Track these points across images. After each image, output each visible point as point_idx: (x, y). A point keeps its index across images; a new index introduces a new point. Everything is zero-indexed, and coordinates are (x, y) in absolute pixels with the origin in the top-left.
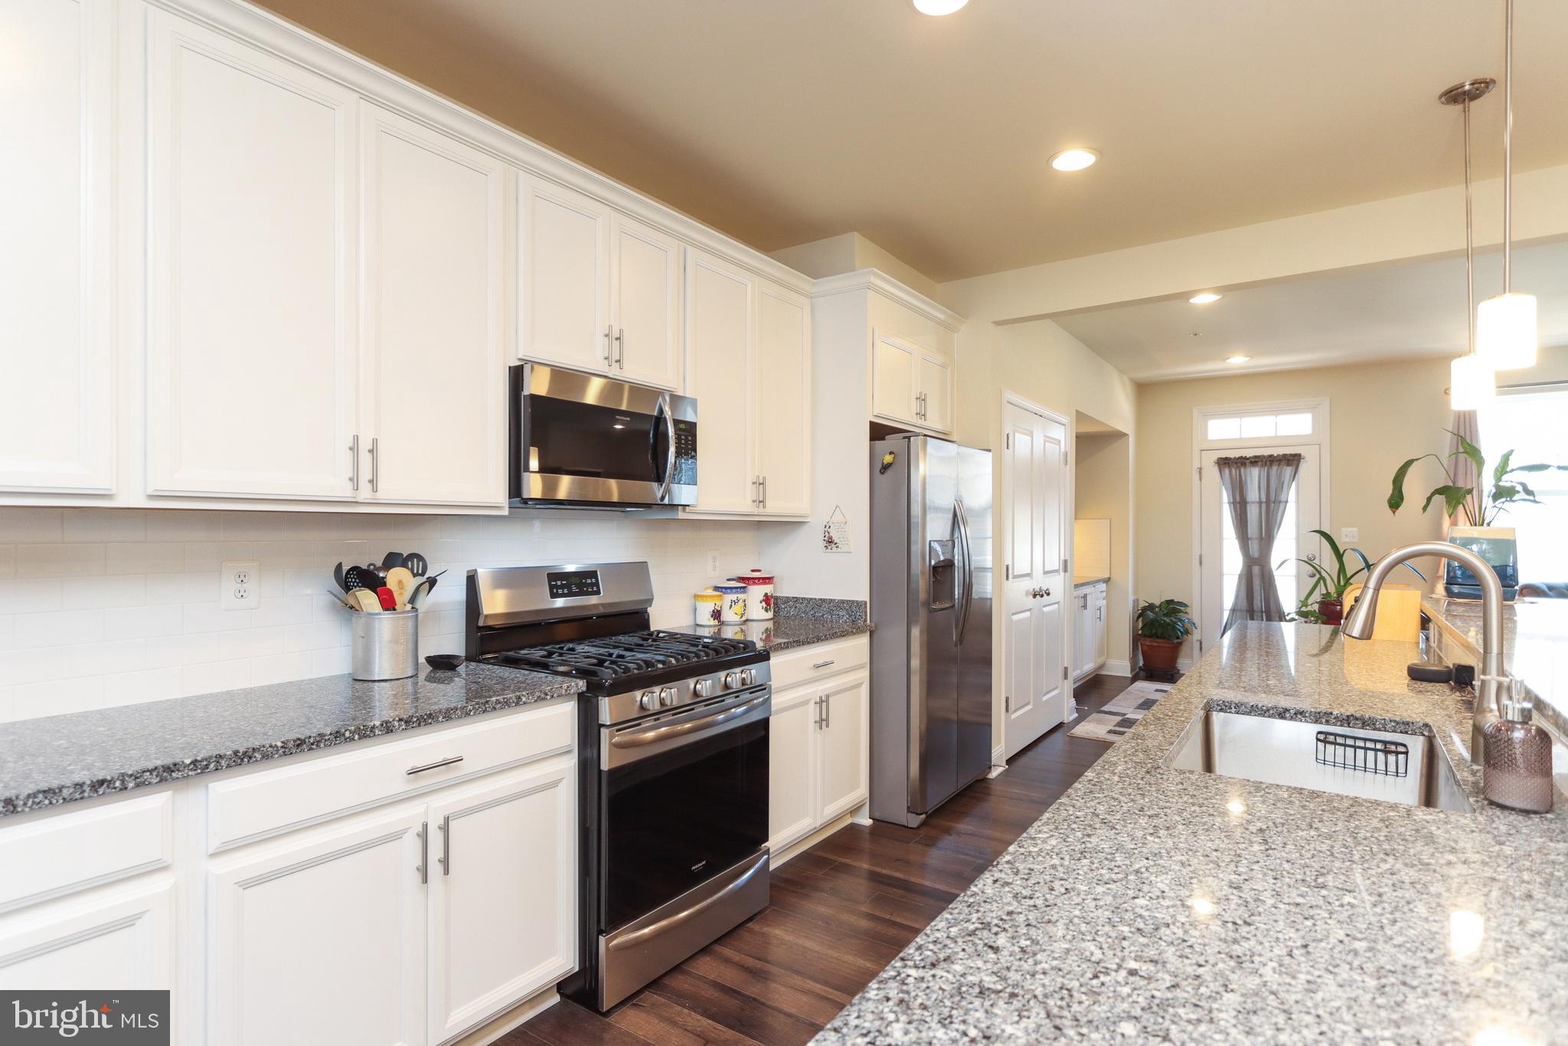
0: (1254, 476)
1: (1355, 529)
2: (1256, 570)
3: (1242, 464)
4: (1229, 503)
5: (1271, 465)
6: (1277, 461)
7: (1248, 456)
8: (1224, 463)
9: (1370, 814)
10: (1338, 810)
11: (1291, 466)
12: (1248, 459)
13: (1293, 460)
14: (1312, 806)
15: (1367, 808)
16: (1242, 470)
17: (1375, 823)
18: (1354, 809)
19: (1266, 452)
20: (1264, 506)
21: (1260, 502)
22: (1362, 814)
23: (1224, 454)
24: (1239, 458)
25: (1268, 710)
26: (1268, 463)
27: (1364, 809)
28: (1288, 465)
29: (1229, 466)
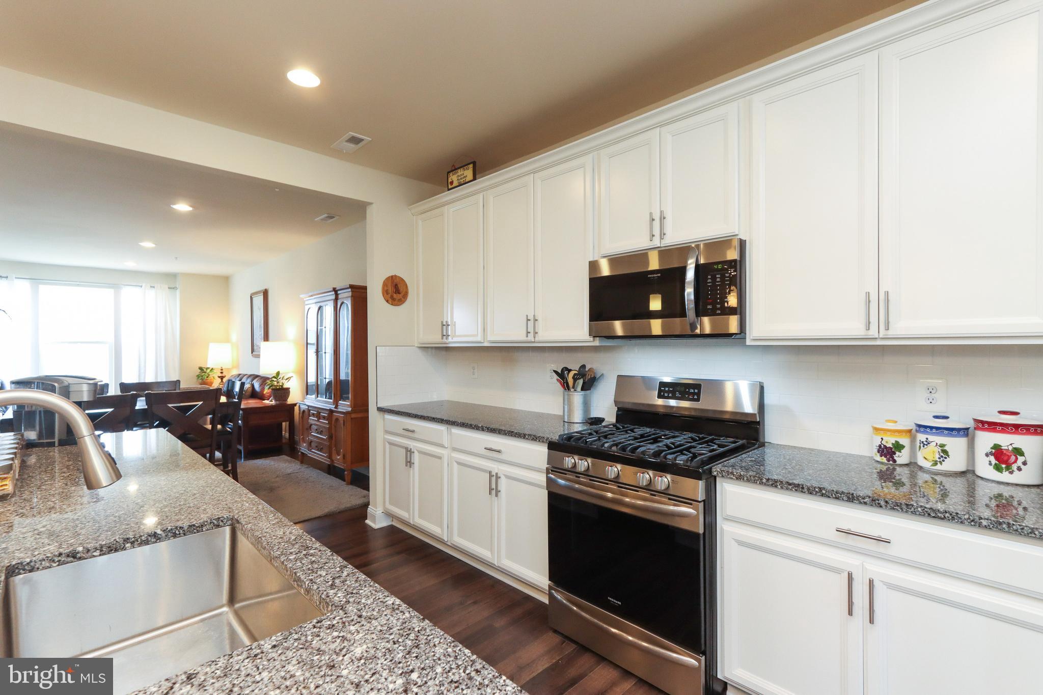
9: (87, 535)
10: (107, 531)
14: (124, 527)
15: (89, 539)
17: (83, 532)
18: (97, 534)
22: (91, 534)
27: (91, 537)
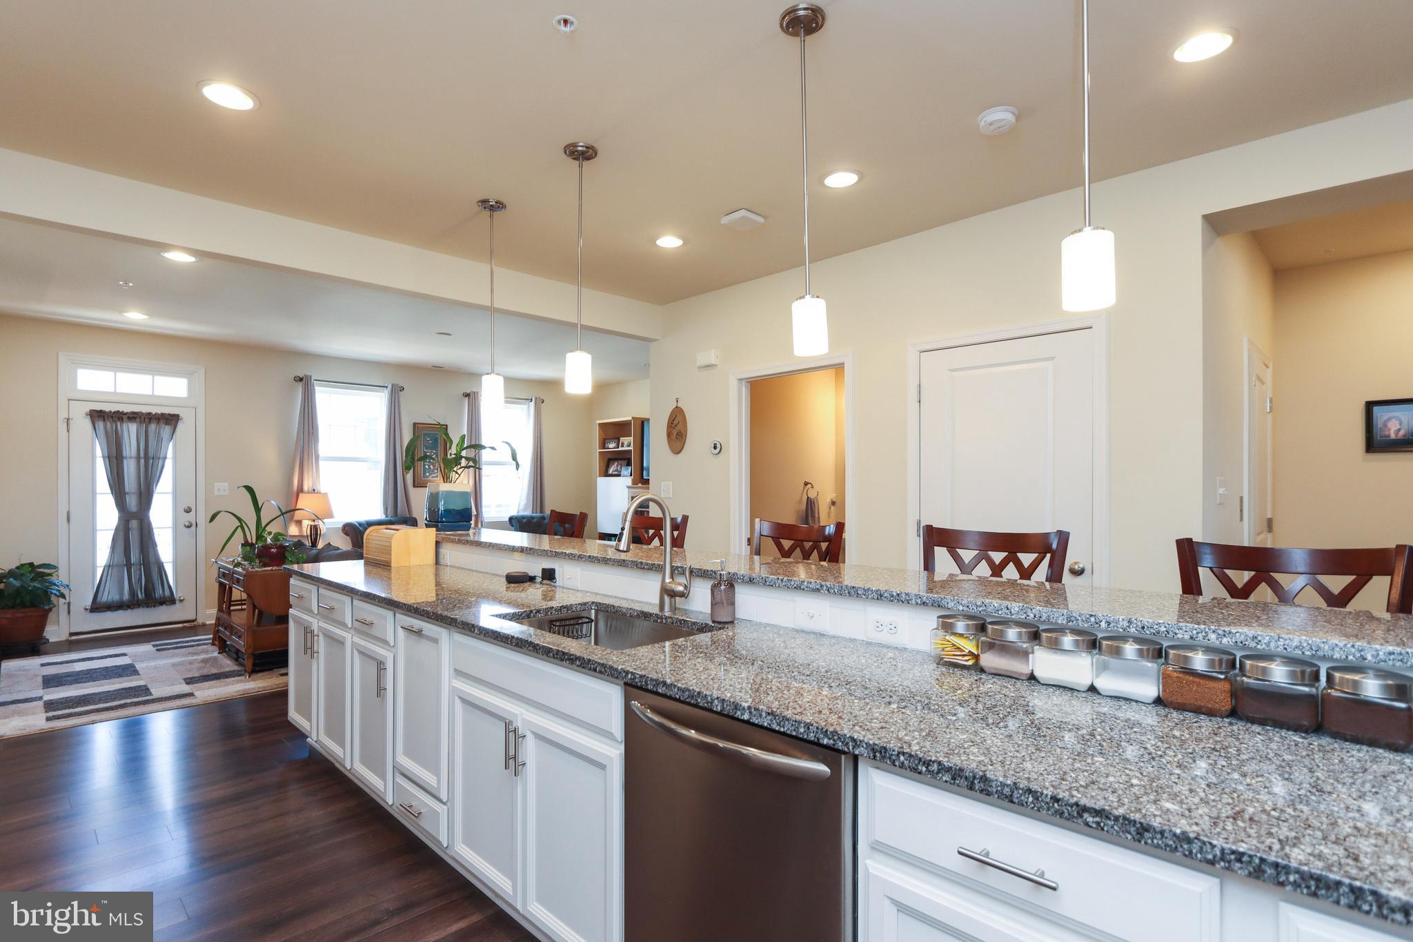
0: (131, 432)
1: (226, 484)
2: (134, 524)
3: (119, 419)
4: (104, 457)
5: (150, 422)
6: (156, 419)
7: (125, 411)
8: (97, 416)
11: (169, 424)
12: (125, 414)
13: (171, 420)
16: (119, 424)
19: (145, 410)
20: (142, 461)
21: (138, 458)
23: (98, 407)
24: (115, 412)
25: (522, 615)
26: (147, 420)
28: (166, 424)
29: (104, 420)
